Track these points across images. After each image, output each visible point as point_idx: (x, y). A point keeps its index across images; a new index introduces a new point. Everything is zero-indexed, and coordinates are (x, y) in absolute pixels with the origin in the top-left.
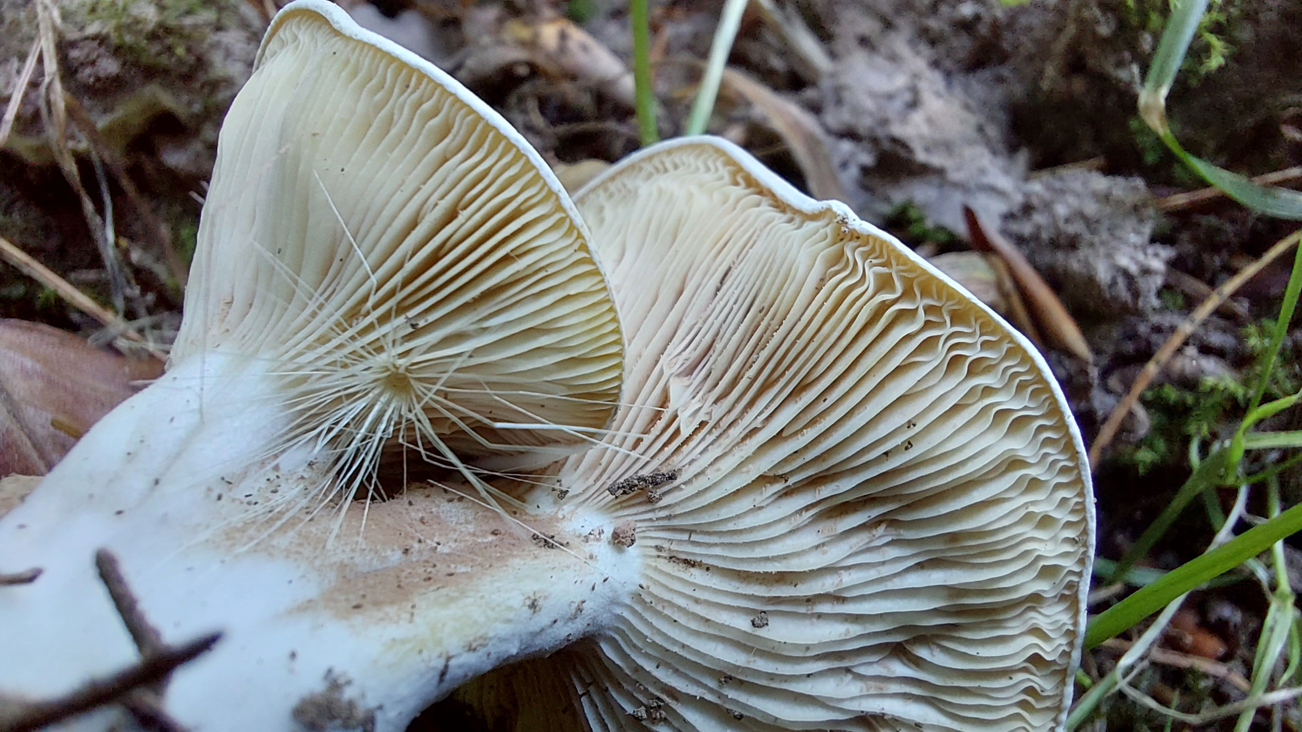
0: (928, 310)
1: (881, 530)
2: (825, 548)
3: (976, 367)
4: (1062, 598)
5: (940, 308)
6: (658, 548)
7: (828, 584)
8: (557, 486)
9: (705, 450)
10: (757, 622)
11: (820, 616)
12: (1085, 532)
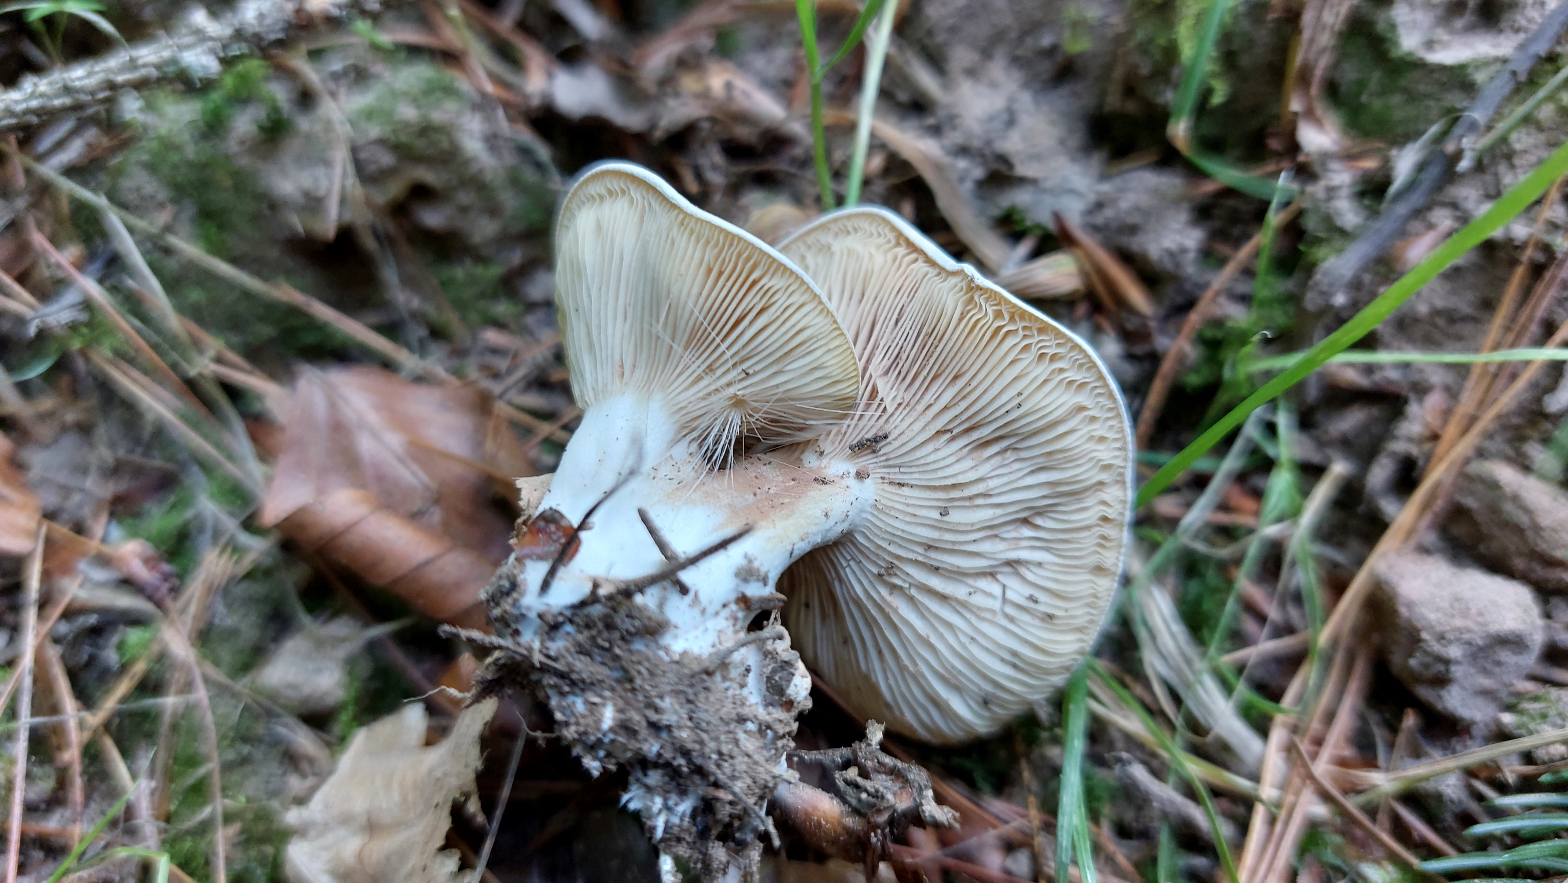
0: (1024, 328)
1: (1009, 453)
2: (977, 468)
3: (1054, 358)
4: (1117, 482)
5: (1031, 327)
6: (882, 478)
7: (980, 488)
8: (818, 449)
9: (903, 419)
10: (943, 513)
11: (978, 506)
12: (1125, 443)
